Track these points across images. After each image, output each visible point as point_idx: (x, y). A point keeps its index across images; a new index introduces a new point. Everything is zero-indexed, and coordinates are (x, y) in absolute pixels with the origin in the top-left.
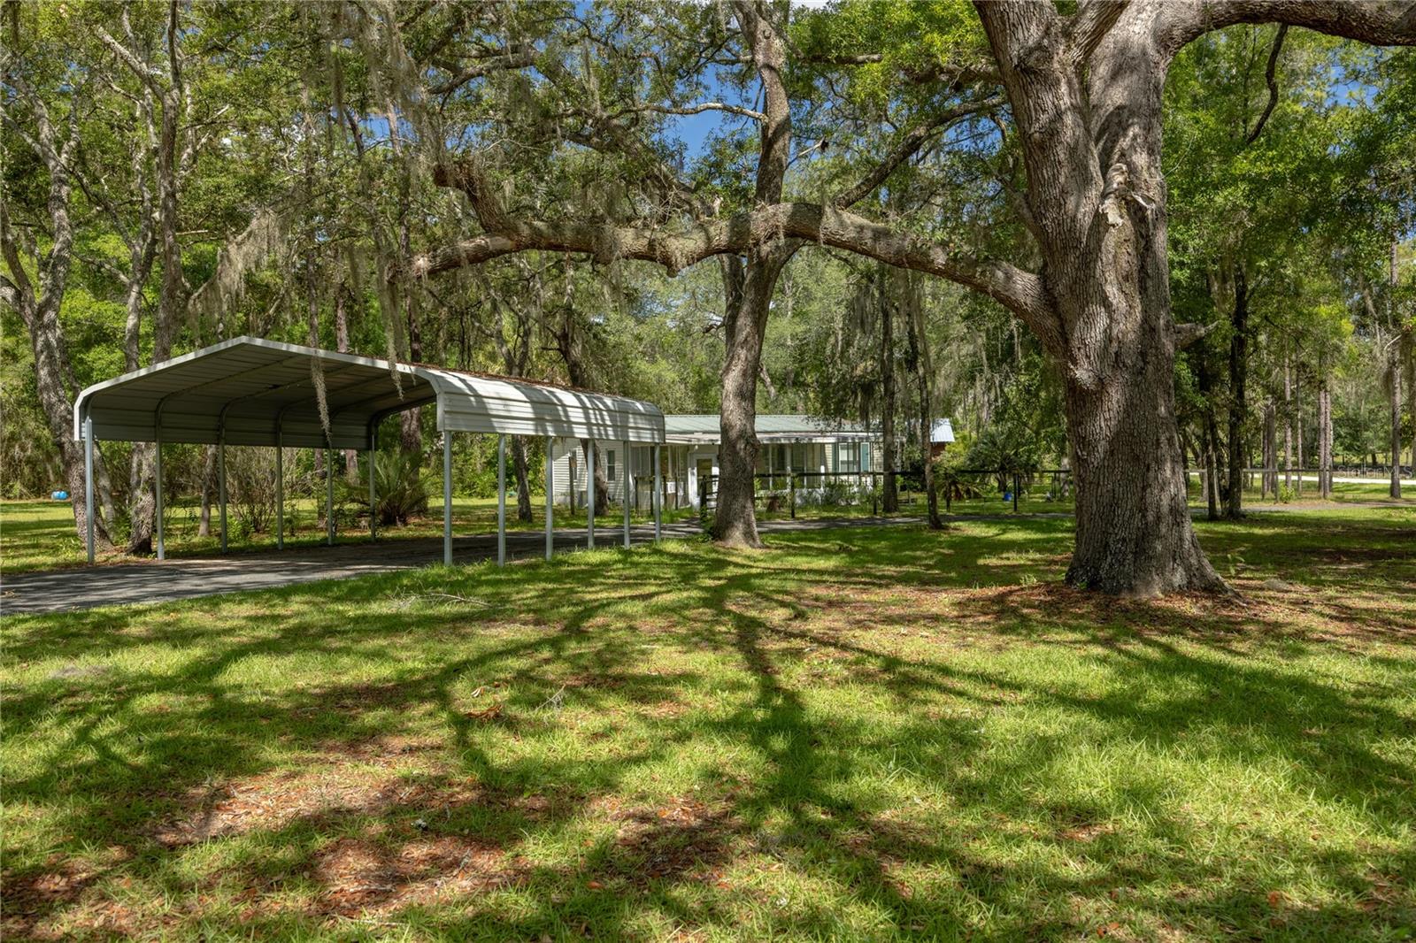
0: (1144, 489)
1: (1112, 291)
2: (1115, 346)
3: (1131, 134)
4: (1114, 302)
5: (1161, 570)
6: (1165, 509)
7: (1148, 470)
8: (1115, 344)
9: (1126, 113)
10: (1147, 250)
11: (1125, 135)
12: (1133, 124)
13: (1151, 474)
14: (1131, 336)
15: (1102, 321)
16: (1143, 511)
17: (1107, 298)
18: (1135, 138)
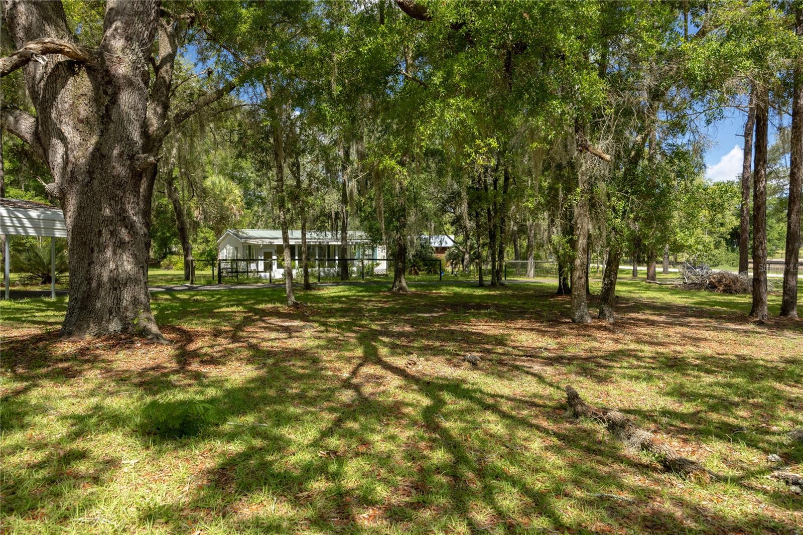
0: (89, 264)
1: (68, 130)
2: (70, 168)
3: (114, 26)
4: (69, 136)
5: (99, 320)
6: (105, 279)
7: (92, 252)
8: (70, 165)
9: (114, 12)
10: (114, 103)
11: (111, 27)
12: (116, 20)
13: (95, 254)
14: (82, 161)
15: (60, 150)
16: (89, 280)
17: (63, 134)
18: (116, 29)
